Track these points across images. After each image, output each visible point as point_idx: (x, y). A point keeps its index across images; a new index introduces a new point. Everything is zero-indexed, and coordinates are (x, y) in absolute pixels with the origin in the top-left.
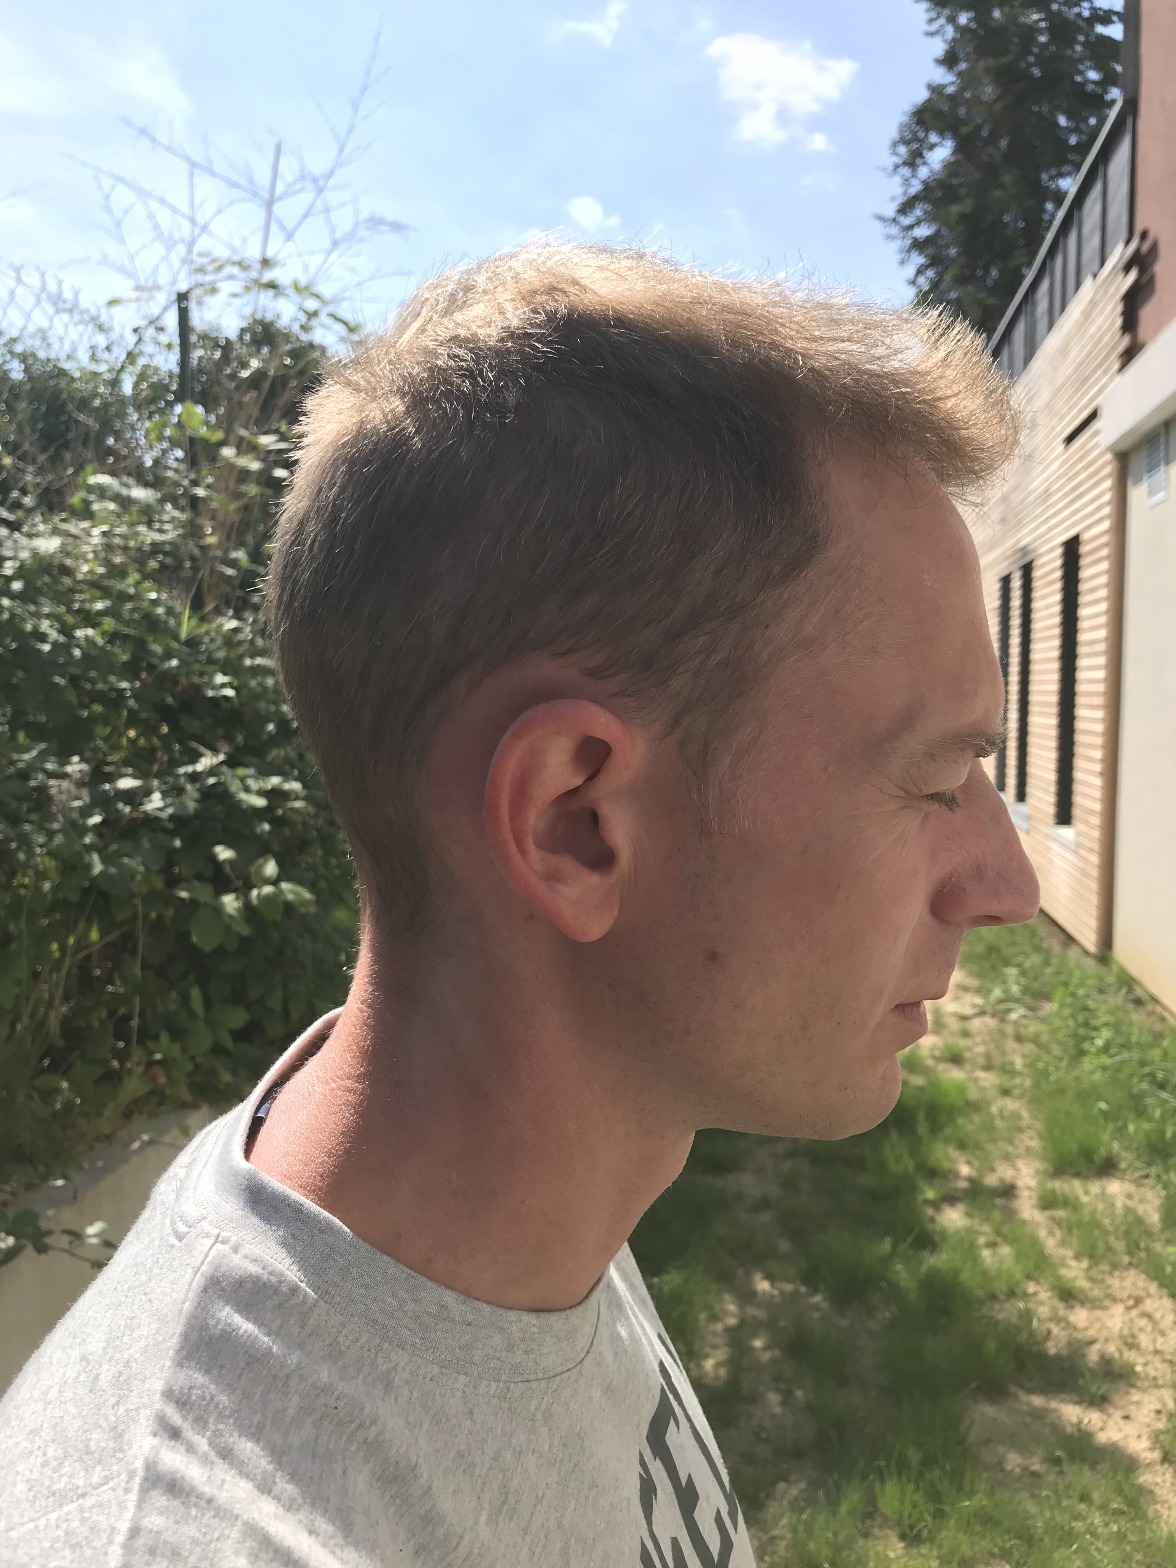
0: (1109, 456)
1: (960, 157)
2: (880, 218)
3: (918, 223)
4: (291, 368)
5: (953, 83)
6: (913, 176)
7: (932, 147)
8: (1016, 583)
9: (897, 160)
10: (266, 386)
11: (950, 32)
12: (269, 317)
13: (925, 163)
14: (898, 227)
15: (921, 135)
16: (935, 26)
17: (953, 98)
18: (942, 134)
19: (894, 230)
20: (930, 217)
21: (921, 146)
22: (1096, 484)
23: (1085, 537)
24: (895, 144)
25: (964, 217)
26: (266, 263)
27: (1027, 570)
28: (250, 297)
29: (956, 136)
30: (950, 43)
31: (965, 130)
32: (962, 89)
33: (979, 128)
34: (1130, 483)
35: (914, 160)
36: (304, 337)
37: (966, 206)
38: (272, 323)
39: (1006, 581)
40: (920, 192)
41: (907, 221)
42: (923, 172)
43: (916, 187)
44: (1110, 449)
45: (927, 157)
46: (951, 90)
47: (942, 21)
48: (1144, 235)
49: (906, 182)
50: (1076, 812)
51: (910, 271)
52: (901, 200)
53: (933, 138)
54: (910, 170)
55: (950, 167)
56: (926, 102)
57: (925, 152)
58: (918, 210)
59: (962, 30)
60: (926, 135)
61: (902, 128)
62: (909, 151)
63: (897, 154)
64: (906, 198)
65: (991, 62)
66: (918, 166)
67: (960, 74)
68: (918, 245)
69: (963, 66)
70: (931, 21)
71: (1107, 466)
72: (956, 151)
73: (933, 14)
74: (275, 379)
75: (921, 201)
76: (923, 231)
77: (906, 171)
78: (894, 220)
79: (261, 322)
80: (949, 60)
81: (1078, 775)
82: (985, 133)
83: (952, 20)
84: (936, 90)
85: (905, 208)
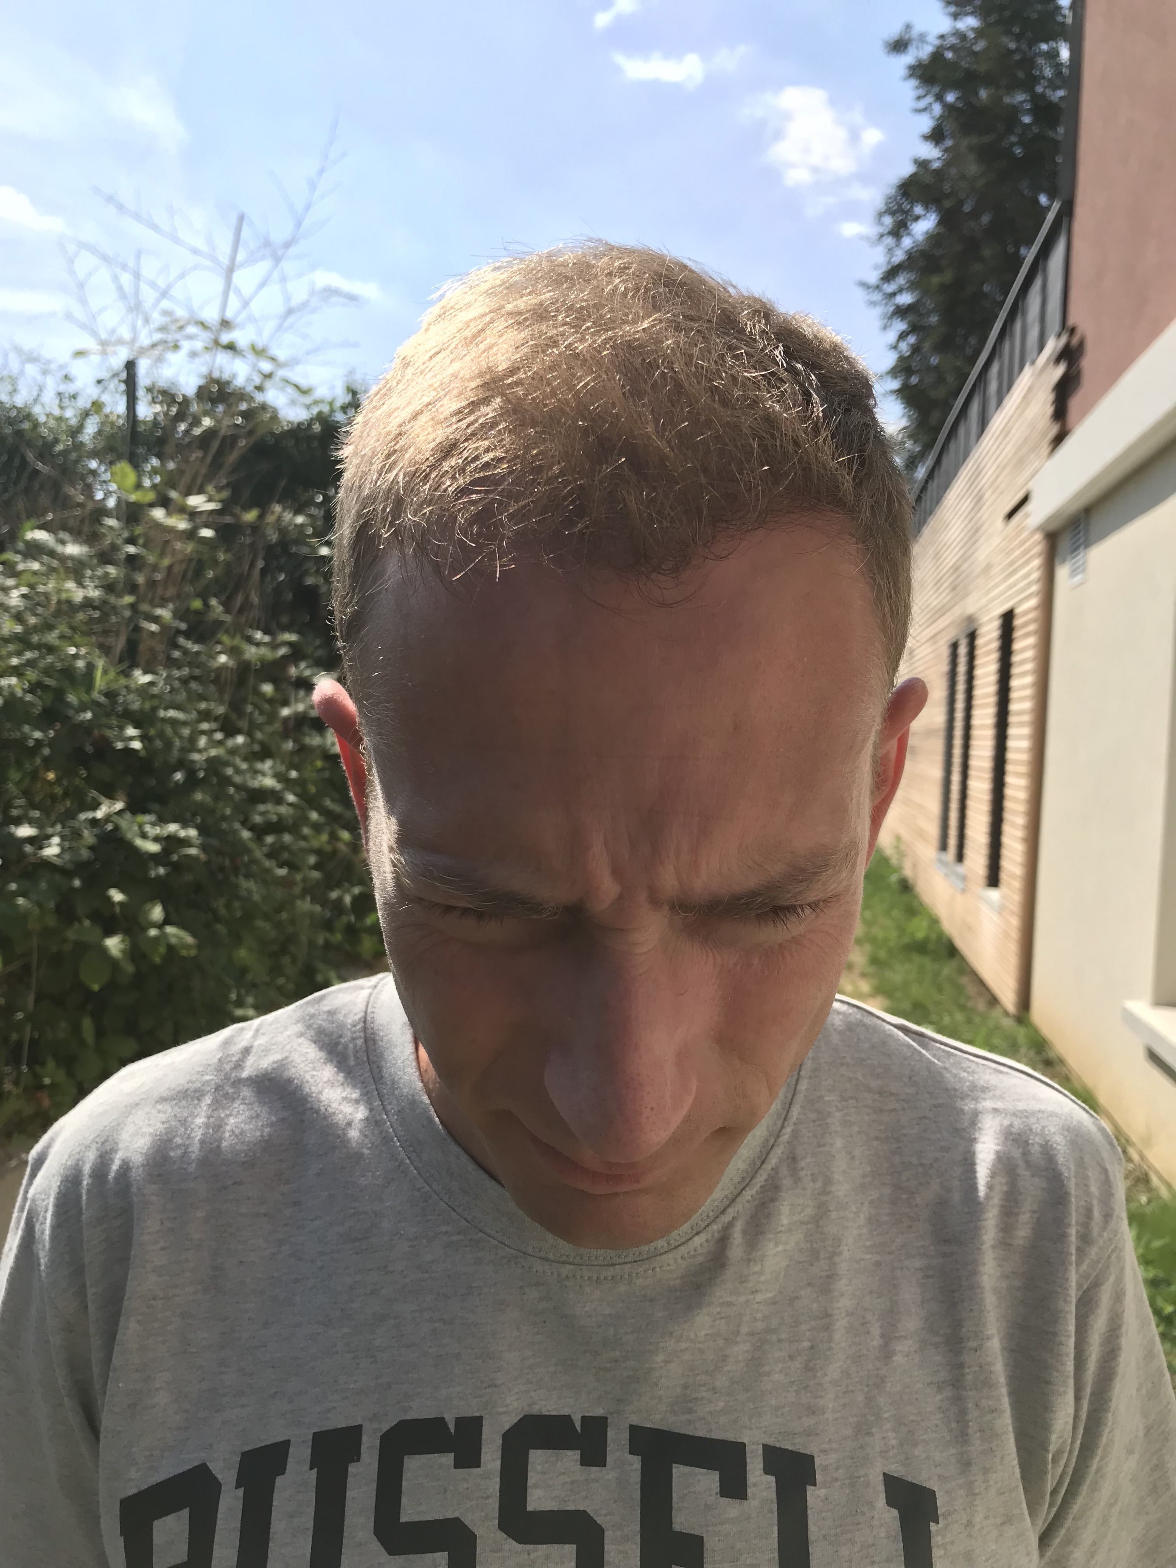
0: (1038, 537)
1: (942, 230)
2: (864, 285)
3: (900, 290)
4: (244, 427)
5: (939, 159)
6: (897, 246)
7: (917, 218)
8: (963, 650)
9: (881, 230)
10: (215, 445)
11: (937, 109)
12: (226, 376)
13: (909, 234)
14: (881, 294)
15: (906, 206)
16: (923, 104)
17: (937, 172)
18: (927, 208)
19: (877, 297)
20: (912, 286)
21: (906, 217)
22: (1027, 562)
23: (1018, 611)
24: (881, 215)
25: (944, 288)
26: (225, 324)
27: (972, 637)
28: (207, 357)
29: (940, 210)
30: (938, 120)
31: (947, 204)
32: (948, 164)
33: (961, 203)
34: (1057, 562)
35: (899, 230)
36: (259, 398)
37: (947, 277)
38: (228, 383)
39: (955, 646)
40: (903, 262)
41: (890, 288)
42: (907, 242)
43: (899, 256)
44: (1041, 528)
45: (911, 228)
46: (936, 165)
47: (929, 99)
48: (1072, 331)
49: (890, 250)
50: (1003, 876)
51: (892, 336)
52: (884, 268)
53: (918, 210)
54: (895, 240)
55: (933, 238)
56: (911, 176)
57: (909, 223)
58: (901, 278)
59: (949, 108)
60: (912, 207)
61: (889, 199)
62: (895, 221)
63: (882, 224)
64: (889, 267)
65: (974, 140)
66: (902, 237)
67: (946, 150)
68: (901, 312)
69: (949, 143)
70: (919, 98)
71: (1036, 545)
72: (940, 223)
73: (921, 92)
74: (224, 438)
75: (904, 270)
76: (905, 299)
77: (890, 241)
78: (877, 287)
79: (218, 382)
80: (936, 136)
81: (1006, 840)
82: (967, 208)
83: (939, 98)
84: (922, 164)
85: (890, 274)
